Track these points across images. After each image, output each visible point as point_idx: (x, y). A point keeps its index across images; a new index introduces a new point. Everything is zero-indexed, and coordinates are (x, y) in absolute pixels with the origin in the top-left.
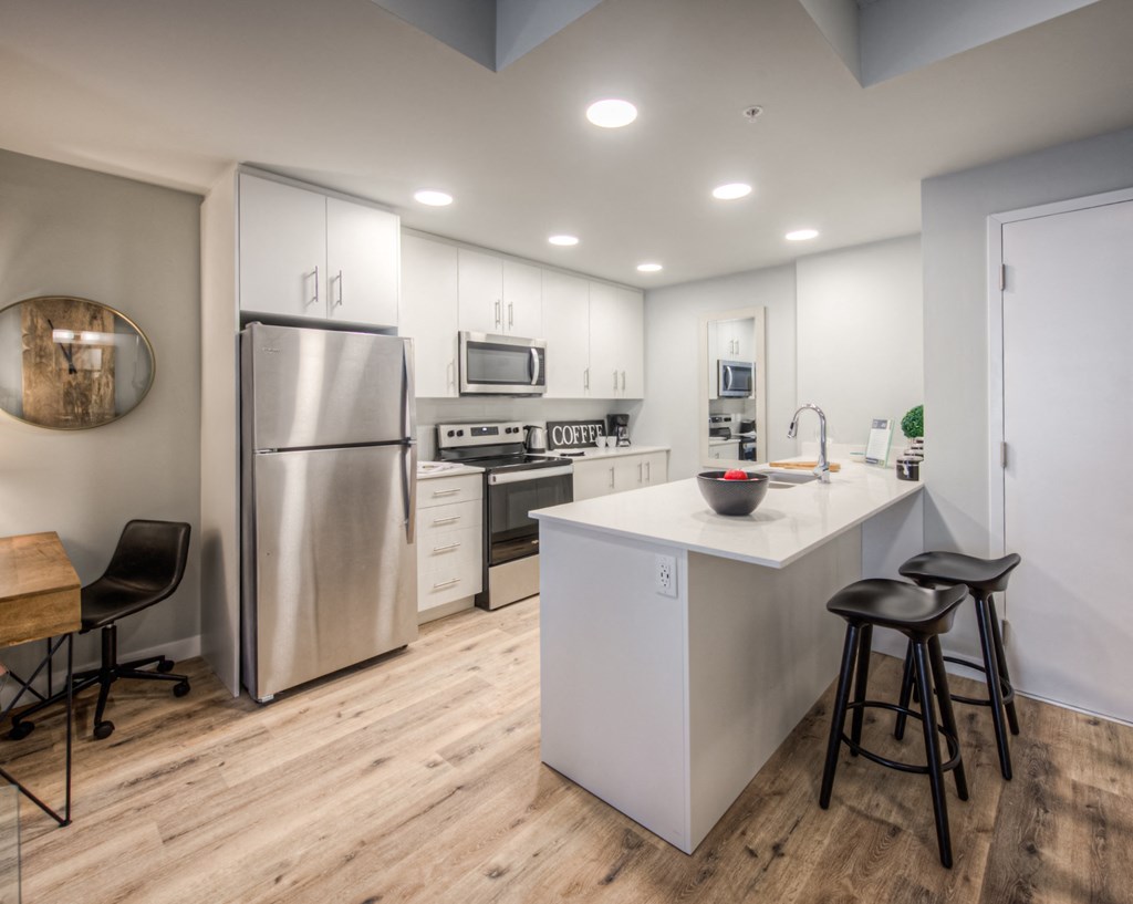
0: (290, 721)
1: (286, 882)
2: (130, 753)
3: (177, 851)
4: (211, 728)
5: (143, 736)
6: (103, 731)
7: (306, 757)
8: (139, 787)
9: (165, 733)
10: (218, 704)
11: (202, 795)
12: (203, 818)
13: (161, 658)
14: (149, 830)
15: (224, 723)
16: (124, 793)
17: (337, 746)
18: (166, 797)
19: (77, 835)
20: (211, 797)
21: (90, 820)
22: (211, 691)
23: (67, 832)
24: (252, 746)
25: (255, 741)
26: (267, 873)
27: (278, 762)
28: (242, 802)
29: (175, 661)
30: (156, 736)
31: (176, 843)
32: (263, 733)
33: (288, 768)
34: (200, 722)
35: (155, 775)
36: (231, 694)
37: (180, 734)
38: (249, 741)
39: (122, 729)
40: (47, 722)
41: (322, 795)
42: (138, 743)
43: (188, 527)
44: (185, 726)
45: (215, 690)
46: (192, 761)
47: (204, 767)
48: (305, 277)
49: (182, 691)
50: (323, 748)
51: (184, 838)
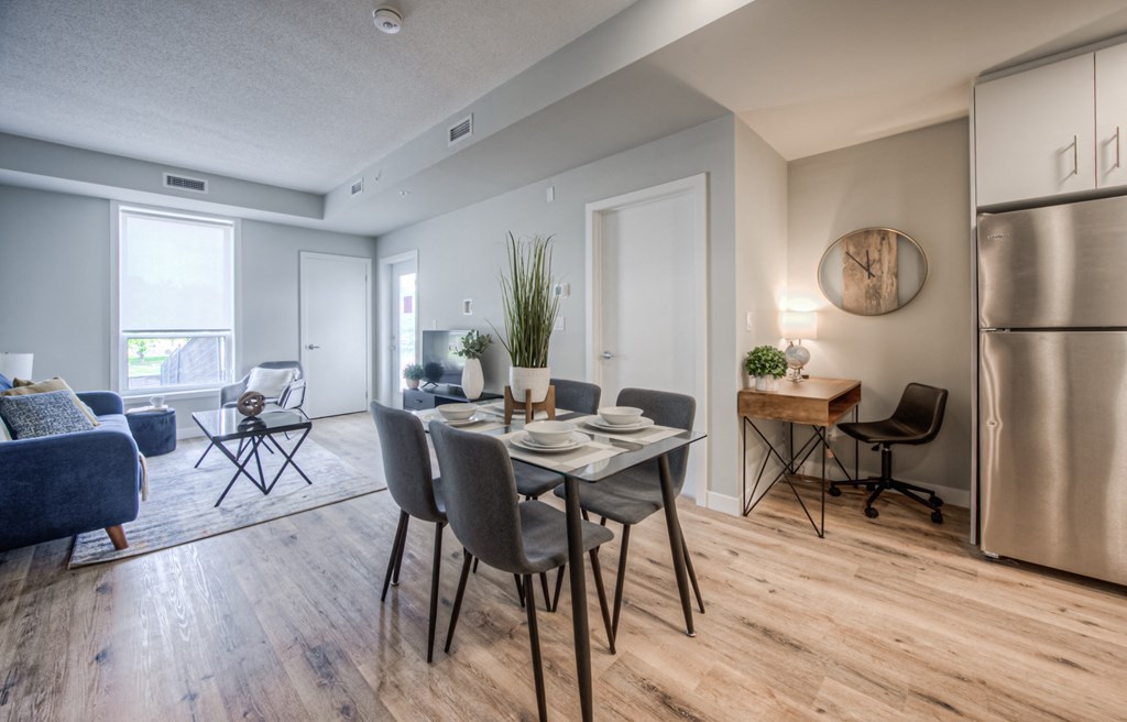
0: (1005, 583)
1: (902, 645)
2: (875, 530)
3: (858, 584)
4: (935, 548)
5: (888, 527)
6: (871, 513)
7: (993, 609)
8: (865, 546)
9: (903, 534)
10: (956, 541)
11: (894, 573)
12: (884, 583)
13: (932, 493)
14: (853, 566)
15: (948, 552)
16: (856, 544)
17: (1032, 624)
18: (875, 560)
19: (822, 545)
20: (898, 578)
21: (832, 543)
22: (956, 531)
23: (820, 540)
24: (955, 575)
25: (960, 574)
26: (894, 633)
27: (967, 596)
28: (917, 594)
29: (945, 502)
30: (896, 532)
31: (860, 581)
32: (973, 575)
33: (970, 603)
34: (931, 542)
35: (878, 548)
36: (969, 540)
37: (911, 539)
38: (956, 572)
39: (882, 518)
40: (849, 496)
41: (983, 636)
42: (884, 529)
43: (946, 393)
44: (919, 538)
45: (960, 531)
46: (905, 555)
47: (909, 563)
48: (1060, 153)
49: (937, 519)
50: (1018, 616)
51: (866, 582)
